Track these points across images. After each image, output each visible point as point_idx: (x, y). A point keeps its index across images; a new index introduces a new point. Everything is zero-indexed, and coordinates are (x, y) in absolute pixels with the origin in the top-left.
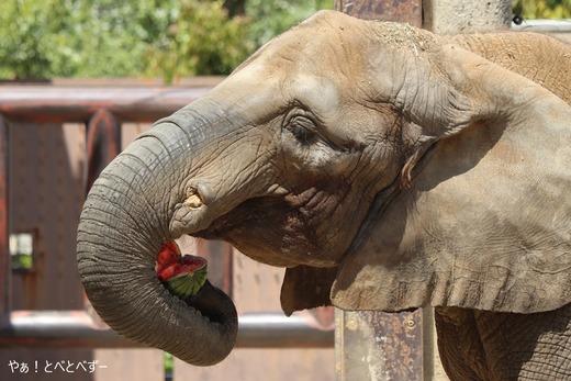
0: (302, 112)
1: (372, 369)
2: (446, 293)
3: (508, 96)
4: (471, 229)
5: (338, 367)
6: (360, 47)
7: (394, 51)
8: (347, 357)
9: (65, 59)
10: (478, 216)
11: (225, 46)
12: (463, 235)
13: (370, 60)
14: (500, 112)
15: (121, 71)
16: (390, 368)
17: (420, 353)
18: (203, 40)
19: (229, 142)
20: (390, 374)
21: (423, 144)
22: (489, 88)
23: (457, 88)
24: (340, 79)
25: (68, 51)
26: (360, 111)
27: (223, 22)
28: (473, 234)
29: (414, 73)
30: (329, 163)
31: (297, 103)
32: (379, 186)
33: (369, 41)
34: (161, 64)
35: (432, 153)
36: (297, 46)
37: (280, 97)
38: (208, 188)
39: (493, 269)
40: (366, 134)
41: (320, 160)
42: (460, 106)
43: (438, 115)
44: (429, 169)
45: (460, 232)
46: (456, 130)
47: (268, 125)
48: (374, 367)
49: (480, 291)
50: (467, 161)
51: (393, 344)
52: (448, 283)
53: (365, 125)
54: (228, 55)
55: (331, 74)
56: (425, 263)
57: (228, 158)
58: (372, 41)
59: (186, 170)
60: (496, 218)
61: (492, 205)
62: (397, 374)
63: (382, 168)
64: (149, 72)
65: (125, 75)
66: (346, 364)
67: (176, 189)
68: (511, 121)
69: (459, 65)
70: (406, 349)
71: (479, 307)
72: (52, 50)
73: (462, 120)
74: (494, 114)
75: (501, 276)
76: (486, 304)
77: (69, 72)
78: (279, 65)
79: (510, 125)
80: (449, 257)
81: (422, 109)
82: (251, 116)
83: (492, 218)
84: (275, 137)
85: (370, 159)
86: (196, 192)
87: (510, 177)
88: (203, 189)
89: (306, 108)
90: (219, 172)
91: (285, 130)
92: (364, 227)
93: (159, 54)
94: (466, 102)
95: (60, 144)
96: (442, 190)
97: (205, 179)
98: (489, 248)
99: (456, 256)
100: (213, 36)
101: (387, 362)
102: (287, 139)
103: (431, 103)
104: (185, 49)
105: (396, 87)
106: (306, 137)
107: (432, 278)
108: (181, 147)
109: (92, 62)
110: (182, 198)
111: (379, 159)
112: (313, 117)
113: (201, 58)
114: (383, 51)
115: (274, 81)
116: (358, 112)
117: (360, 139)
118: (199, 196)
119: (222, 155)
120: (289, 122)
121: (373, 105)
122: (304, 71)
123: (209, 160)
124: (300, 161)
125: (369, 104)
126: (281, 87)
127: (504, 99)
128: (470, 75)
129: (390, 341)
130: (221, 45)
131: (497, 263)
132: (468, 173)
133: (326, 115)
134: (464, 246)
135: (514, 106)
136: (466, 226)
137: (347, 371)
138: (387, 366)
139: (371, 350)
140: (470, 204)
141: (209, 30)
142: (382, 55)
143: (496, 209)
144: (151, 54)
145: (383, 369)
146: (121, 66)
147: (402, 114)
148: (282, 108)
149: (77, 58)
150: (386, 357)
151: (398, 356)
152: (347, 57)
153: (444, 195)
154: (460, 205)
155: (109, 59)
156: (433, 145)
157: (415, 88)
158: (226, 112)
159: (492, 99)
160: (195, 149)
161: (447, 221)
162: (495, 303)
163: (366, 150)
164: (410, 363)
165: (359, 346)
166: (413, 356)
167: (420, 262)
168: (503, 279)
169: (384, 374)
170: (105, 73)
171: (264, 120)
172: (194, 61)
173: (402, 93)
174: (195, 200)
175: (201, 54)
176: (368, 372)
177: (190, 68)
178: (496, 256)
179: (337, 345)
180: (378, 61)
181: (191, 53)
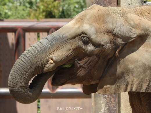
0: (85, 35)
1: (103, 105)
2: (131, 87)
3: (148, 28)
4: (138, 68)
5: (92, 104)
6: (103, 15)
7: (113, 17)
8: (95, 101)
9: (6, 13)
10: (140, 64)
11: (54, 9)
12: (136, 70)
13: (106, 20)
14: (146, 33)
15: (22, 17)
16: (108, 105)
17: (117, 100)
18: (47, 8)
19: (63, 44)
20: (108, 106)
21: (122, 44)
22: (142, 27)
23: (132, 27)
24: (97, 25)
25: (7, 11)
26: (103, 35)
27: (53, 2)
28: (139, 70)
29: (119, 23)
30: (93, 50)
31: (83, 33)
32: (109, 57)
33: (106, 14)
34: (34, 15)
35: (125, 46)
36: (84, 16)
37: (78, 31)
38: (55, 58)
39: (145, 80)
40: (104, 42)
41: (90, 50)
42: (134, 32)
43: (127, 36)
44: (125, 51)
45: (135, 69)
46: (132, 40)
47: (75, 39)
48: (103, 104)
49: (141, 87)
50: (136, 48)
51: (109, 98)
52: (132, 85)
53: (104, 39)
54: (54, 12)
55: (94, 24)
56: (125, 79)
57: (62, 49)
58: (107, 14)
59: (49, 53)
60: (145, 65)
61: (144, 61)
62: (110, 106)
63: (109, 52)
64: (31, 17)
65: (24, 18)
66: (95, 104)
67: (46, 58)
68: (149, 36)
69: (133, 20)
70: (113, 99)
71: (141, 91)
72: (2, 11)
73: (134, 36)
74: (143, 34)
75: (147, 82)
76: (143, 90)
77: (7, 17)
78: (79, 21)
79: (149, 37)
80: (132, 77)
81: (122, 34)
82: (70, 37)
83: (144, 65)
84: (77, 43)
85: (105, 49)
86: (52, 59)
87: (149, 52)
88: (54, 58)
89: (86, 34)
90: (59, 53)
91: (80, 41)
92: (106, 70)
93: (34, 12)
94: (135, 31)
95: (6, 39)
96: (129, 57)
97: (54, 55)
98: (144, 74)
99: (134, 76)
100: (50, 6)
101: (107, 103)
102: (80, 43)
103: (125, 32)
104: (41, 10)
105: (114, 28)
106: (86, 43)
107: (127, 83)
108: (48, 46)
109: (14, 14)
110: (48, 61)
111: (108, 49)
112: (88, 37)
113: (46, 13)
114: (110, 17)
115: (77, 26)
116: (102, 35)
117: (102, 43)
118: (53, 60)
119: (60, 48)
120: (81, 38)
121: (106, 33)
122: (86, 23)
123: (56, 50)
124: (84, 50)
125: (105, 33)
126: (79, 28)
127: (146, 29)
128: (136, 23)
129: (108, 97)
130: (52, 9)
131: (146, 78)
132: (136, 52)
133: (92, 36)
134: (136, 73)
135: (150, 31)
136: (136, 67)
137: (95, 105)
138: (107, 104)
139: (102, 99)
140: (137, 61)
141: (48, 5)
142: (109, 18)
143: (145, 62)
144: (31, 12)
145: (106, 105)
146: (23, 15)
147: (115, 36)
148: (79, 34)
149: (10, 13)
150: (107, 101)
151: (110, 101)
152: (99, 19)
153: (130, 59)
154: (134, 61)
155: (19, 13)
156: (126, 44)
157: (119, 28)
158: (62, 36)
159: (143, 30)
160: (52, 46)
161: (131, 66)
162: (146, 90)
163: (104, 46)
164: (114, 103)
165: (99, 98)
166: (114, 101)
167: (123, 79)
168: (148, 83)
169: (106, 106)
170: (18, 17)
171: (73, 38)
172: (44, 14)
173: (115, 29)
174: (52, 61)
175: (46, 11)
176: (101, 106)
177: (43, 16)
178: (146, 76)
179: (92, 98)
180: (108, 20)
181: (43, 11)
